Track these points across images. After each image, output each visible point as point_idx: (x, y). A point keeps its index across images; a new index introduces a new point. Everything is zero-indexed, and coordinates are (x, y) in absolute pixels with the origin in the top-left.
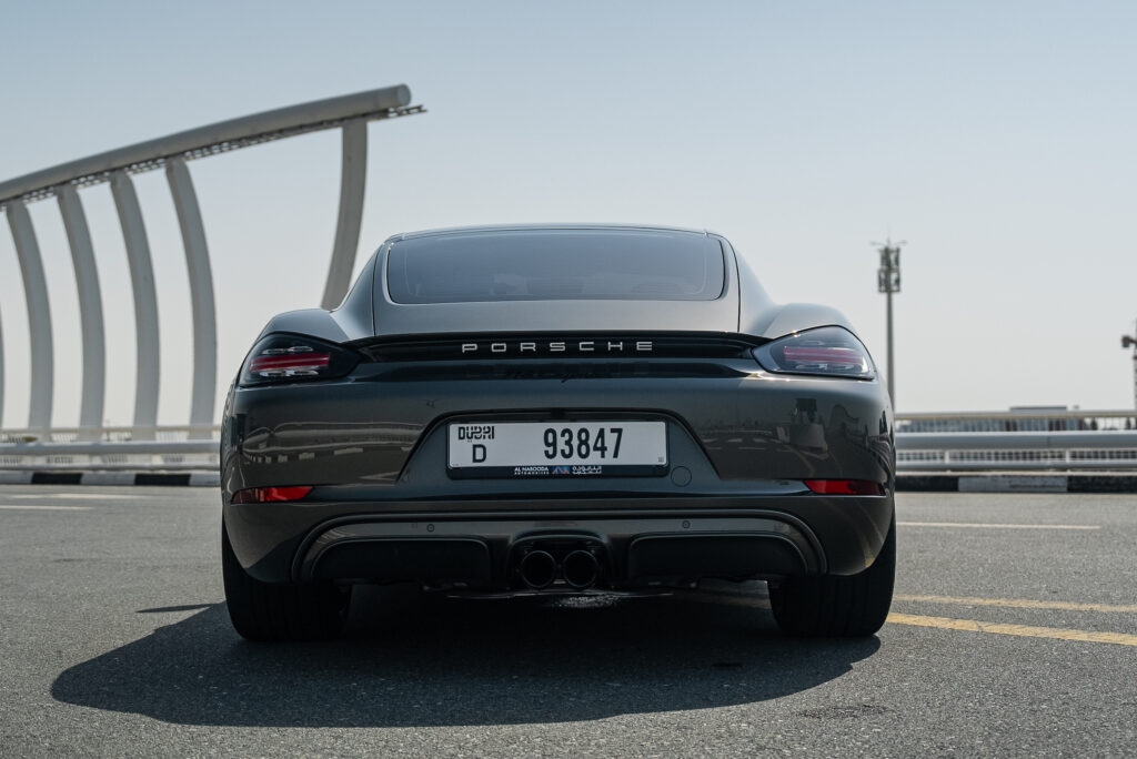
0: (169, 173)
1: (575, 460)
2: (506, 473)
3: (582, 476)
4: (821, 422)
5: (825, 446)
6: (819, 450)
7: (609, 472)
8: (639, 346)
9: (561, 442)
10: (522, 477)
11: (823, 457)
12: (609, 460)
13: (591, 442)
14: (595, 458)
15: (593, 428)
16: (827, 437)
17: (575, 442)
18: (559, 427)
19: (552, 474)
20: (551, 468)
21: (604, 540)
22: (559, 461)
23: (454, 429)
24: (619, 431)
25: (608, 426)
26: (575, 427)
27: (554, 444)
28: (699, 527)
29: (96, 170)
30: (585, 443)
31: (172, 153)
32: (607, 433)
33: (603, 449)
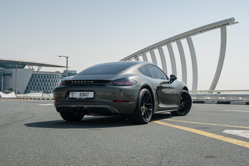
0: (187, 39)
1: (83, 97)
2: (75, 98)
3: (83, 99)
4: (122, 93)
5: (123, 96)
6: (122, 97)
7: (86, 98)
8: (91, 82)
9: (82, 94)
10: (77, 99)
11: (122, 98)
12: (87, 97)
13: (85, 95)
14: (85, 97)
15: (85, 93)
16: (123, 95)
17: (83, 95)
18: (81, 92)
19: (80, 99)
20: (80, 98)
21: (85, 108)
22: (81, 97)
23: (70, 92)
24: (88, 93)
25: (87, 92)
26: (83, 92)
27: (81, 95)
28: (97, 106)
29: (173, 40)
30: (84, 95)
31: (188, 35)
32: (87, 93)
33: (86, 95)
